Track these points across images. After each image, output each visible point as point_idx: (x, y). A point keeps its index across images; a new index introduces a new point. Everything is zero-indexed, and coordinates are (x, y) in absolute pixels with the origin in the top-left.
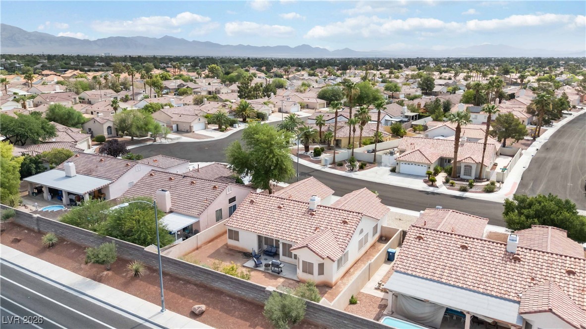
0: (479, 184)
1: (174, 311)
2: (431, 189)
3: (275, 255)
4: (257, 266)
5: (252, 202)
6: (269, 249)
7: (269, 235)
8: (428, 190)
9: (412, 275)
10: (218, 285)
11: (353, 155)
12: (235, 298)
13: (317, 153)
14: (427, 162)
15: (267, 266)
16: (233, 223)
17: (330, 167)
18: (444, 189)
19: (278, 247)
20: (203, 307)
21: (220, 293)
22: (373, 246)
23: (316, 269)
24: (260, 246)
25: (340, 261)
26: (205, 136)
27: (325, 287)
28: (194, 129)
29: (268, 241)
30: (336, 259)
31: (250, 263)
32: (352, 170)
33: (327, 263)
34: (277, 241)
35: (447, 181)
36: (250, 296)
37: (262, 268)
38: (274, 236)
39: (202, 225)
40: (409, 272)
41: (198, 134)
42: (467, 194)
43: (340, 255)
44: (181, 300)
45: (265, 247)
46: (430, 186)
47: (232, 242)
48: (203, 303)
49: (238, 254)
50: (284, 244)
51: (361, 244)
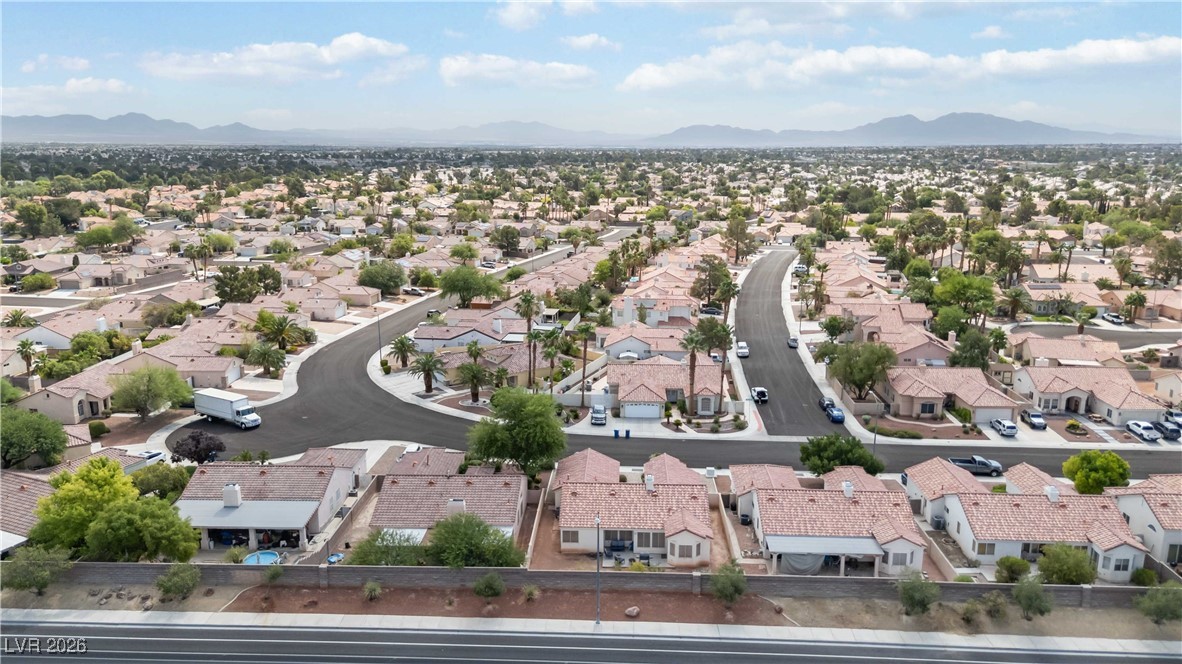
0: (723, 420)
1: (607, 620)
4: (620, 563)
5: (574, 494)
7: (619, 527)
9: (783, 536)
14: (660, 399)
15: (631, 560)
16: (568, 523)
20: (635, 609)
21: (636, 592)
23: (695, 551)
26: (260, 392)
28: (229, 382)
29: (617, 534)
31: (610, 563)
32: (567, 424)
35: (689, 422)
38: (629, 528)
40: (779, 533)
47: (569, 546)
48: (631, 605)
49: (582, 557)
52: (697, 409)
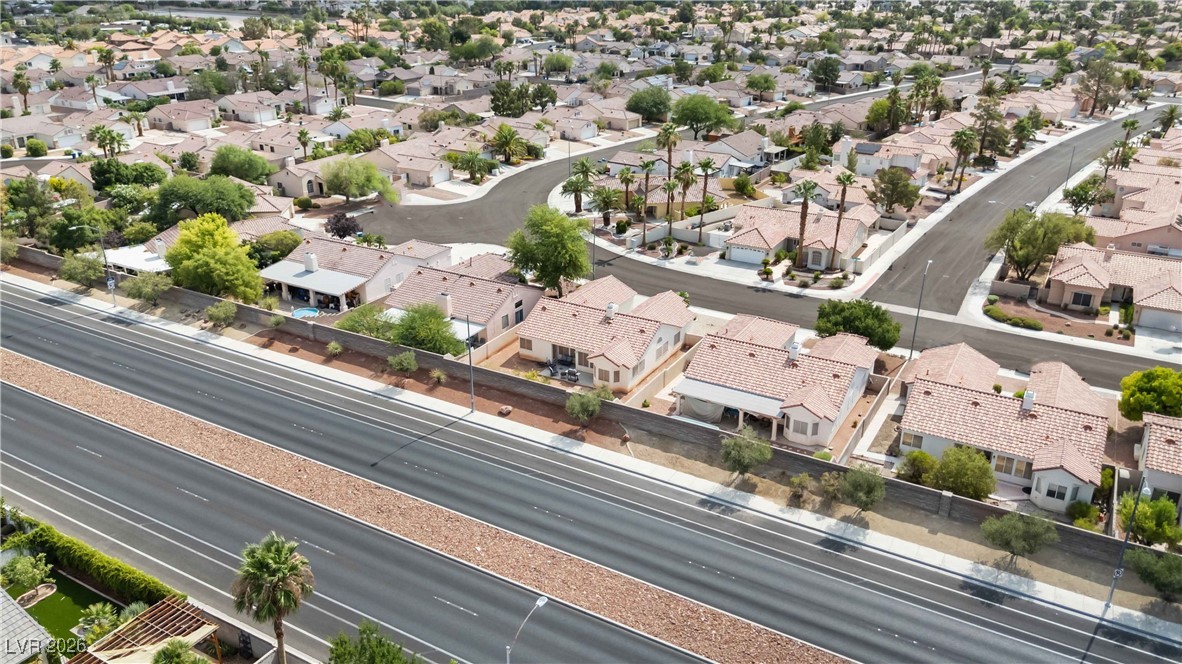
0: (828, 277)
1: (482, 411)
2: (764, 284)
3: (571, 364)
4: (553, 375)
5: (544, 309)
6: (564, 358)
7: (565, 345)
8: (759, 286)
9: (700, 381)
10: (521, 390)
11: (670, 233)
12: (538, 400)
13: (621, 228)
14: (766, 246)
15: (563, 374)
16: (524, 330)
17: (638, 252)
18: (780, 285)
19: (573, 356)
20: (510, 408)
21: (522, 396)
22: (674, 355)
23: (612, 377)
24: (554, 356)
25: (635, 369)
26: (453, 193)
27: (621, 393)
28: (434, 182)
29: (563, 350)
30: (631, 367)
31: (546, 372)
32: (666, 257)
33: (622, 371)
34: (573, 351)
35: (788, 273)
36: (552, 398)
37: (559, 377)
38: (570, 345)
39: (489, 333)
40: (698, 378)
41: (442, 191)
42: (807, 292)
43: (635, 364)
44: (487, 402)
45: (560, 356)
46: (764, 280)
47: (525, 352)
48: (508, 405)
49: (533, 364)
50: (580, 353)
51: (659, 353)
52: (807, 261)
